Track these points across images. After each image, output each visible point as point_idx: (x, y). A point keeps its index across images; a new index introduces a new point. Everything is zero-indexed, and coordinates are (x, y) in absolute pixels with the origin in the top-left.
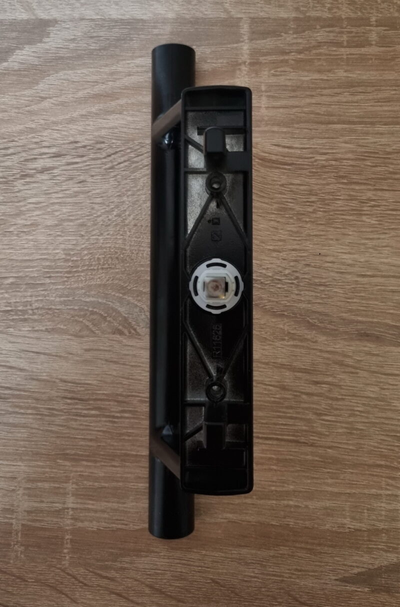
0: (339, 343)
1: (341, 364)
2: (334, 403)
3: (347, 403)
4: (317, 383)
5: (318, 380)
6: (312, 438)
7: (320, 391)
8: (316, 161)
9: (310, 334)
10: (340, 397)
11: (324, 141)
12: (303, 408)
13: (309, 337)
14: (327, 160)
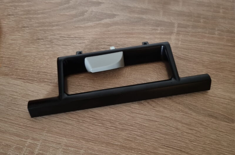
0: (201, 117)
1: (201, 124)
2: (197, 138)
3: (203, 139)
4: (191, 129)
5: (192, 128)
6: (187, 150)
7: (192, 132)
8: (196, 60)
9: (190, 112)
10: (200, 136)
11: (199, 56)
12: (185, 138)
13: (189, 113)
14: (199, 61)
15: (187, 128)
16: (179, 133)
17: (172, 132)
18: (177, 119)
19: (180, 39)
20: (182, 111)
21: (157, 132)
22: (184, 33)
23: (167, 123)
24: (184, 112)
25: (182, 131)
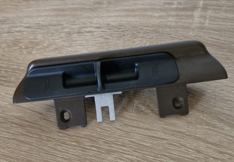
15: (215, 150)
16: (200, 158)
17: (190, 157)
18: (198, 136)
19: (208, 17)
20: (208, 124)
21: (165, 156)
22: (214, 7)
23: (181, 143)
24: (210, 126)
25: (206, 155)
